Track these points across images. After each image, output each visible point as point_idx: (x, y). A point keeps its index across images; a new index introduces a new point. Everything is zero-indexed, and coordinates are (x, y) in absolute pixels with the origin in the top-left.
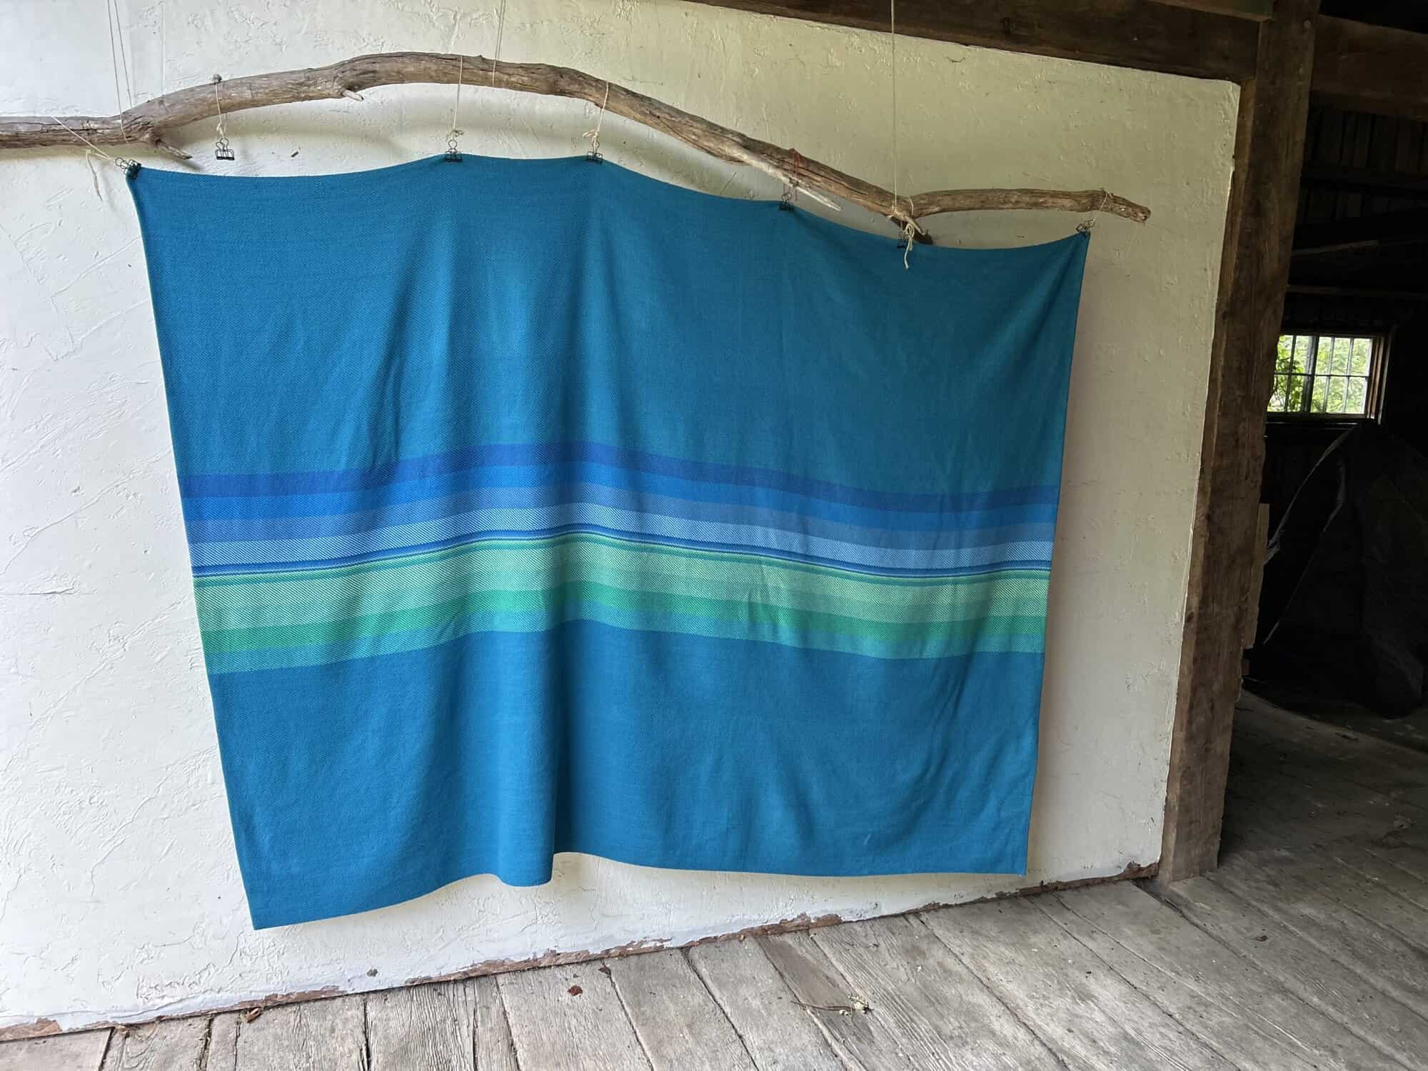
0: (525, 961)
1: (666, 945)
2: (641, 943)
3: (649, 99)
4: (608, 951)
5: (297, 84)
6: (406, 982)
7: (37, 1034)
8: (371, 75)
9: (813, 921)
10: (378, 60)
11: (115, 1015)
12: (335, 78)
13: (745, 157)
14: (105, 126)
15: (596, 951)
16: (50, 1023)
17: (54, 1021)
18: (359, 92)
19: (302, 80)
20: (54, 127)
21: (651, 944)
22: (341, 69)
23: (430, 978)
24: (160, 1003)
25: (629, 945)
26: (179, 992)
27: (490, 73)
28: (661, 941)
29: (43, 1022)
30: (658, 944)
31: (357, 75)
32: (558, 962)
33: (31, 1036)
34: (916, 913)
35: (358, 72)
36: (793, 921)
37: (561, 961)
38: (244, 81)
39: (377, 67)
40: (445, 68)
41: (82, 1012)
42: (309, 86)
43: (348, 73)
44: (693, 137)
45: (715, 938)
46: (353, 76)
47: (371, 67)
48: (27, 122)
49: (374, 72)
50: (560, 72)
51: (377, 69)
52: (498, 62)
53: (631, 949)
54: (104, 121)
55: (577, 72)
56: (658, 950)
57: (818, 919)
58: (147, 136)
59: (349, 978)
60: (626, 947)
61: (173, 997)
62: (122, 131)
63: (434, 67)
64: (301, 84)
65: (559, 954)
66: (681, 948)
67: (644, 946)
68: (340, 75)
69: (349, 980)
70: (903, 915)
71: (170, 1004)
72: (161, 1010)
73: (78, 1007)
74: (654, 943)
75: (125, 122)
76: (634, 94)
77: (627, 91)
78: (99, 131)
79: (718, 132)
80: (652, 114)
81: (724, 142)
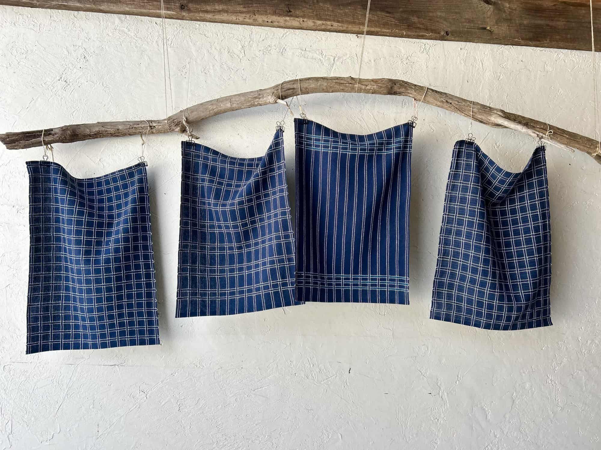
3: (445, 94)
5: (254, 98)
8: (292, 90)
10: (296, 82)
12: (273, 93)
13: (506, 123)
18: (286, 100)
19: (256, 96)
20: (135, 126)
22: (277, 88)
27: (355, 85)
31: (284, 91)
35: (285, 89)
38: (227, 98)
40: (330, 84)
42: (260, 98)
43: (280, 90)
44: (472, 113)
46: (282, 92)
47: (292, 86)
48: (123, 123)
49: (294, 89)
50: (394, 82)
51: (295, 87)
52: (359, 79)
54: (159, 122)
55: (403, 81)
58: (179, 128)
62: (167, 126)
63: (325, 84)
64: (256, 98)
68: (275, 92)
75: (169, 122)
76: (436, 91)
77: (433, 90)
78: (157, 127)
79: (487, 110)
80: (447, 101)
81: (491, 115)
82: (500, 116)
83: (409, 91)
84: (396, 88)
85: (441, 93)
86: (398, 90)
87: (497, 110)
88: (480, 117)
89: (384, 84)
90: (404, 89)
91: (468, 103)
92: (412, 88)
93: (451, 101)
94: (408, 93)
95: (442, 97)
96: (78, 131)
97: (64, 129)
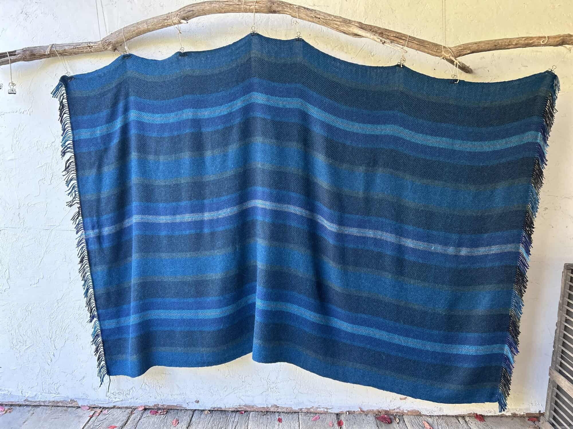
0: (263, 408)
1: (329, 411)
2: (317, 408)
4: (301, 409)
6: (211, 408)
8: (192, 12)
9: (405, 412)
10: (195, 5)
11: (98, 402)
14: (95, 44)
15: (296, 408)
17: (76, 401)
20: (77, 47)
22: (180, 11)
23: (221, 408)
24: (114, 400)
25: (311, 408)
26: (122, 397)
29: (72, 401)
30: (326, 410)
33: (68, 405)
34: (463, 417)
35: (186, 12)
36: (394, 409)
37: (279, 410)
38: (145, 21)
39: (194, 8)
40: (222, 6)
41: (86, 399)
42: (168, 20)
43: (182, 13)
47: (191, 9)
48: (69, 45)
50: (273, 2)
52: (245, 1)
57: (408, 411)
58: (110, 47)
62: (101, 46)
63: (218, 6)
64: (165, 20)
65: (278, 407)
66: (337, 414)
67: (319, 410)
68: (179, 14)
69: (187, 403)
70: (457, 417)
72: (115, 403)
73: (84, 397)
74: (323, 409)
75: (102, 42)
77: (305, 8)
78: (93, 47)
81: (351, 27)
82: (357, 27)
83: (286, 10)
84: (274, 8)
85: (312, 10)
87: (355, 21)
89: (264, 4)
93: (319, 17)
95: (312, 14)
97: (24, 51)
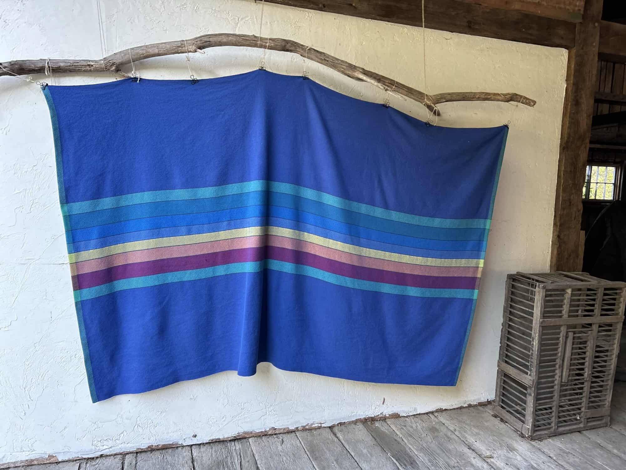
0: (261, 432)
1: (323, 425)
2: (312, 424)
3: (324, 53)
4: (297, 428)
5: (178, 47)
6: (209, 440)
7: (48, 462)
8: (208, 43)
9: (387, 416)
10: (211, 36)
11: (82, 454)
12: (194, 44)
13: (364, 78)
14: (97, 64)
15: (292, 428)
16: (54, 457)
17: (55, 456)
18: (203, 50)
19: (180, 45)
20: (75, 64)
21: (316, 425)
22: (196, 40)
23: (220, 439)
24: (102, 448)
25: (307, 425)
26: (110, 443)
27: (258, 42)
28: (321, 424)
29: (51, 456)
30: (320, 425)
31: (203, 43)
32: (275, 433)
33: (45, 462)
34: (432, 413)
35: (203, 42)
36: (378, 415)
37: (277, 432)
38: (155, 45)
39: (211, 39)
40: (239, 40)
41: (68, 452)
42: (182, 47)
43: (199, 42)
44: (342, 69)
45: (344, 423)
46: (201, 43)
47: (208, 40)
48: (64, 61)
49: (209, 41)
50: (287, 42)
51: (211, 40)
52: (261, 37)
53: (307, 427)
54: (96, 61)
55: (294, 42)
56: (320, 428)
57: (390, 415)
58: (114, 68)
59: (185, 438)
60: (305, 426)
61: (108, 446)
62: (103, 66)
63: (235, 39)
64: (179, 47)
65: (276, 429)
66: (330, 427)
67: (313, 426)
68: (195, 43)
69: (184, 439)
70: (427, 413)
71: (106, 449)
72: (102, 452)
73: (66, 450)
74: (317, 424)
75: (105, 62)
76: (317, 51)
77: (315, 50)
78: (94, 66)
79: (353, 67)
80: (325, 59)
81: (355, 72)
82: (361, 72)
83: (298, 50)
84: (288, 46)
85: (321, 53)
86: (290, 48)
87: (359, 68)
88: (348, 72)
89: (279, 42)
90: (294, 48)
91: (340, 62)
92: (299, 47)
93: (328, 59)
94: (297, 51)
95: (321, 56)
96: (24, 67)
97: (12, 64)
